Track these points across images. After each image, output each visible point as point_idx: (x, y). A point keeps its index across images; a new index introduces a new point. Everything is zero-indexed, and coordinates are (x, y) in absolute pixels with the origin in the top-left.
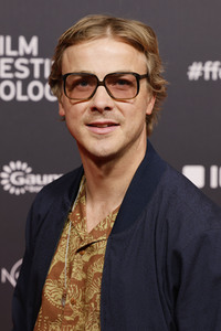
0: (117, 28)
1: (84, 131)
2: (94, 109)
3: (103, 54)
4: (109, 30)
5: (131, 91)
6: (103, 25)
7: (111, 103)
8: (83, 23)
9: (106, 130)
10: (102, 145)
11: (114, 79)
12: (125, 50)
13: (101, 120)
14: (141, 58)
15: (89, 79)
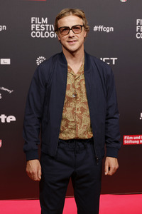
0: (73, 12)
1: (67, 44)
2: (70, 37)
3: (70, 20)
4: (71, 13)
5: (80, 31)
6: (69, 12)
7: (74, 35)
8: (63, 11)
9: (74, 43)
10: (73, 48)
11: (74, 27)
12: (77, 18)
13: (72, 40)
14: (81, 20)
15: (67, 28)
